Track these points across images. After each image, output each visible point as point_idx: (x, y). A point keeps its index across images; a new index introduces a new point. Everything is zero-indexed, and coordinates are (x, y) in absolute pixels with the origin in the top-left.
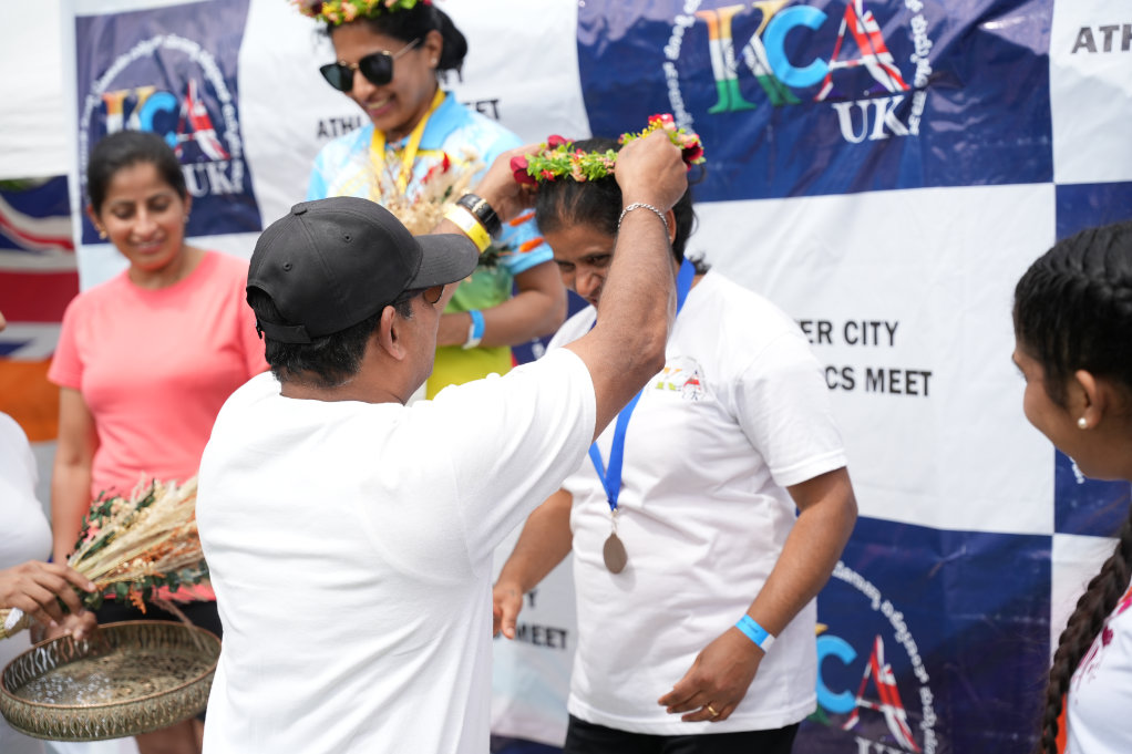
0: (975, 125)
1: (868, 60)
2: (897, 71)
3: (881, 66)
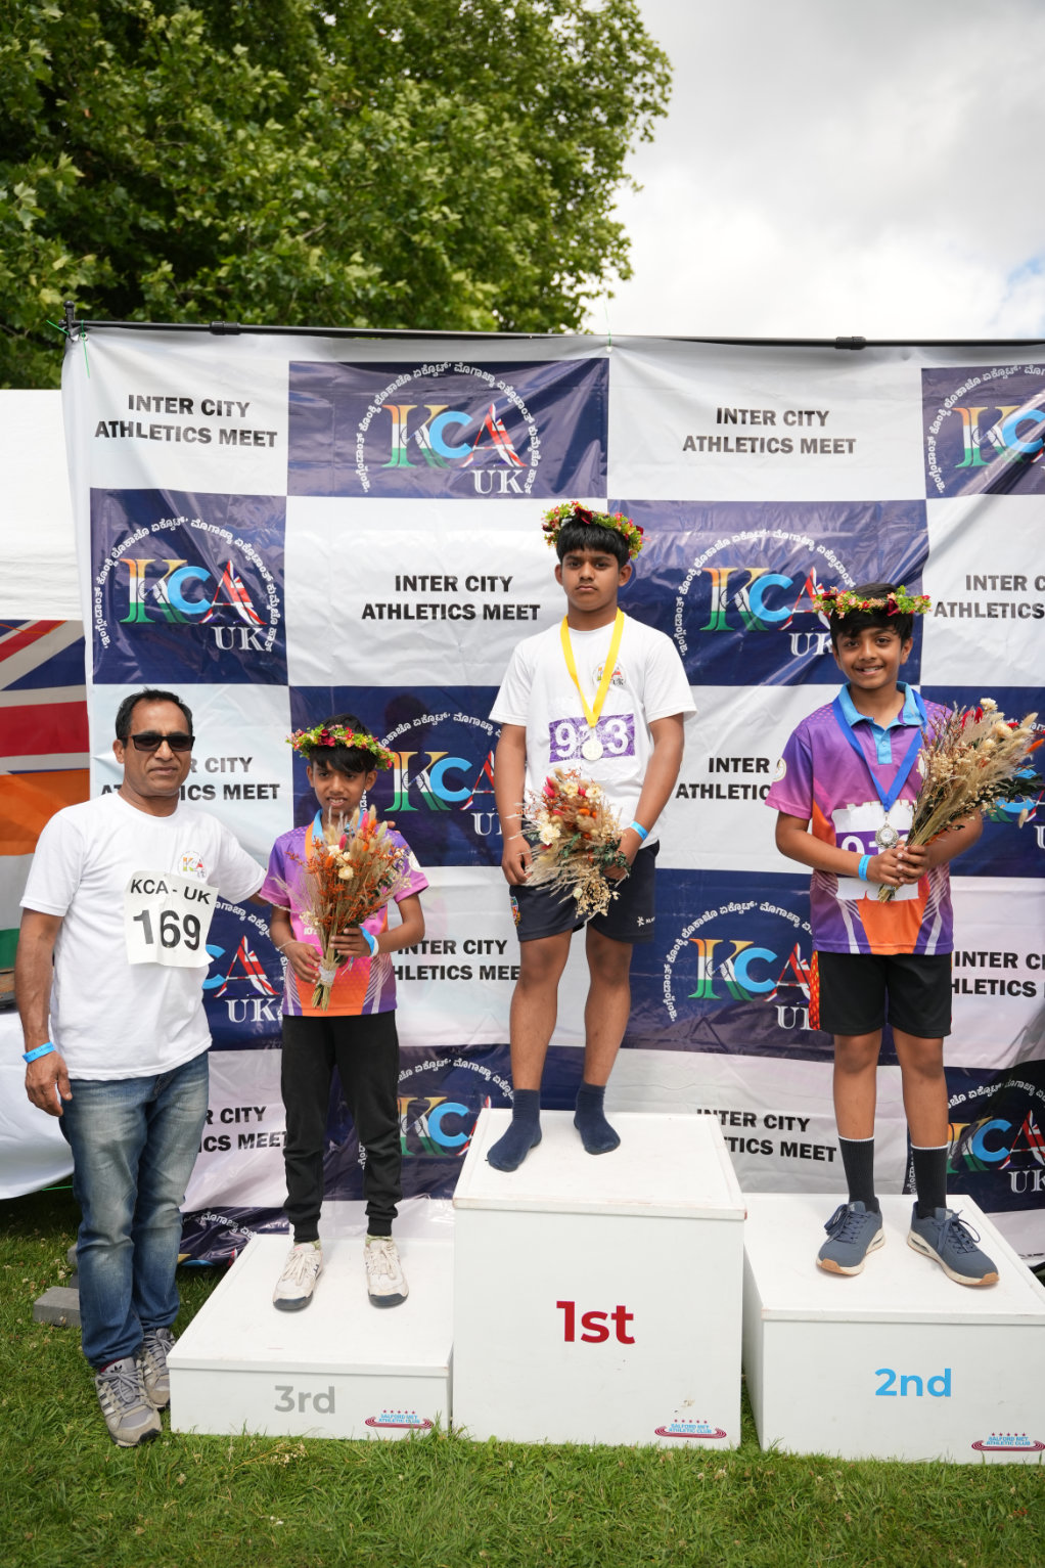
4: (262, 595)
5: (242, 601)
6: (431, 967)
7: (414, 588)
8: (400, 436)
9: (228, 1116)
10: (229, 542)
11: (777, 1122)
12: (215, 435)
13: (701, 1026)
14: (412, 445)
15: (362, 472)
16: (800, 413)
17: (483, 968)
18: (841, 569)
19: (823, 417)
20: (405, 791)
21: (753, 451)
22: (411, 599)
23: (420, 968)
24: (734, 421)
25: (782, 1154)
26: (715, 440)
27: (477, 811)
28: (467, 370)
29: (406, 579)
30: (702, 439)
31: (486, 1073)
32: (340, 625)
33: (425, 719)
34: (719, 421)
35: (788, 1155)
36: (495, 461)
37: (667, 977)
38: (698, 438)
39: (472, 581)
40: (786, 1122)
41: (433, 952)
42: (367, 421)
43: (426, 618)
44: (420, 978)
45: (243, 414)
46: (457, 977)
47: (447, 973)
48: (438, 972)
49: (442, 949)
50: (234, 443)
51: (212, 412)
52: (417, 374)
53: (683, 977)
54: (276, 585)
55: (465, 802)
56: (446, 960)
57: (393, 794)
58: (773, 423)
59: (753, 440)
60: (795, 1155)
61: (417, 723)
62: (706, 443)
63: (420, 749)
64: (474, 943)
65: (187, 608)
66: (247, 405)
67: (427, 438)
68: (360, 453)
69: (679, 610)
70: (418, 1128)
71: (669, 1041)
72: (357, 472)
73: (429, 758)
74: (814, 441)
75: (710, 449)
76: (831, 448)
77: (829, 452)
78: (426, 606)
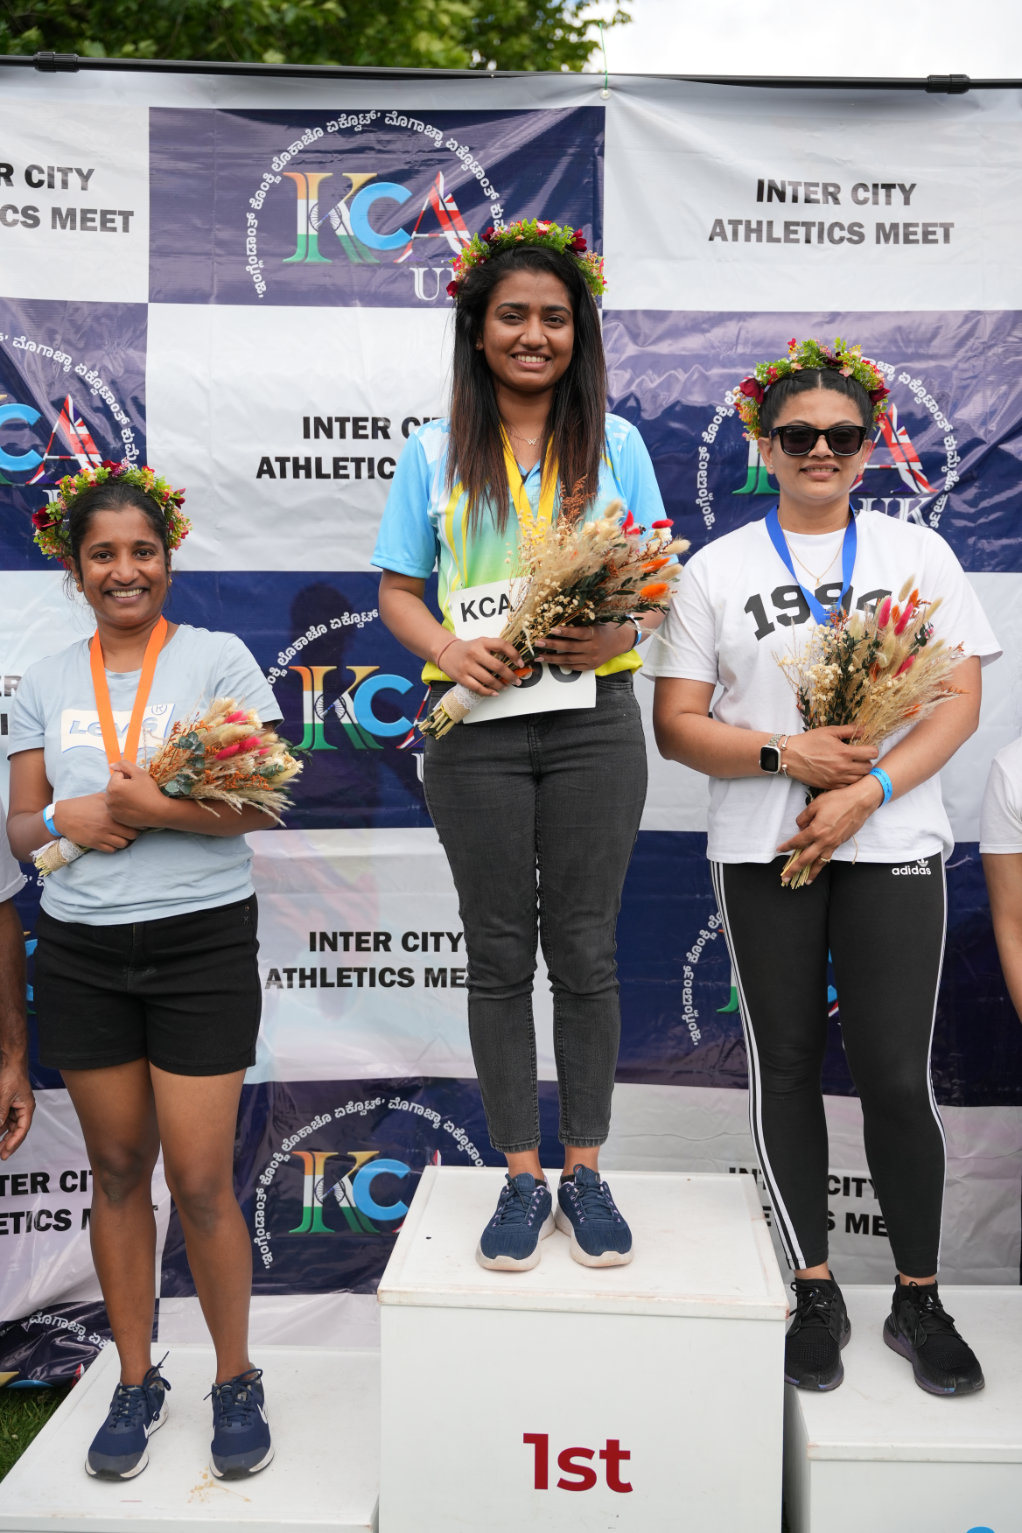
0: (985, 523)
1: (902, 467)
2: (924, 477)
3: (911, 471)
4: (114, 444)
5: (87, 454)
6: (356, 970)
7: (329, 435)
8: (308, 218)
9: (70, 1182)
10: (67, 369)
11: (841, 1186)
12: (45, 216)
13: (734, 1052)
14: (326, 232)
15: (254, 268)
16: (875, 186)
17: (429, 971)
18: (933, 407)
19: (907, 192)
20: (319, 722)
21: (808, 241)
22: (326, 449)
23: (340, 971)
24: (782, 197)
25: (848, 1230)
26: (754, 225)
27: (420, 750)
28: (404, 122)
29: (318, 421)
30: (735, 223)
31: (434, 1117)
32: (223, 485)
33: (347, 619)
34: (760, 198)
35: (857, 1231)
36: (442, 255)
37: (688, 984)
38: (730, 222)
39: (411, 424)
40: (853, 1186)
41: (359, 948)
42: (261, 195)
43: (346, 476)
44: (341, 984)
45: (84, 188)
46: (392, 983)
47: (379, 977)
48: (366, 976)
49: (371, 944)
50: (73, 228)
51: (40, 183)
52: (332, 127)
53: (710, 984)
54: (134, 429)
55: (403, 738)
56: (377, 960)
57: (301, 726)
58: (836, 201)
59: (808, 225)
60: (866, 1231)
61: (335, 624)
62: (741, 229)
63: (340, 664)
64: (416, 937)
65: (7, 463)
66: (91, 172)
67: (348, 220)
68: (251, 243)
69: (703, 466)
70: (339, 1195)
71: (691, 1072)
72: (248, 268)
73: (353, 675)
74: (894, 226)
75: (748, 239)
76: (919, 237)
77: (916, 241)
78: (346, 460)
